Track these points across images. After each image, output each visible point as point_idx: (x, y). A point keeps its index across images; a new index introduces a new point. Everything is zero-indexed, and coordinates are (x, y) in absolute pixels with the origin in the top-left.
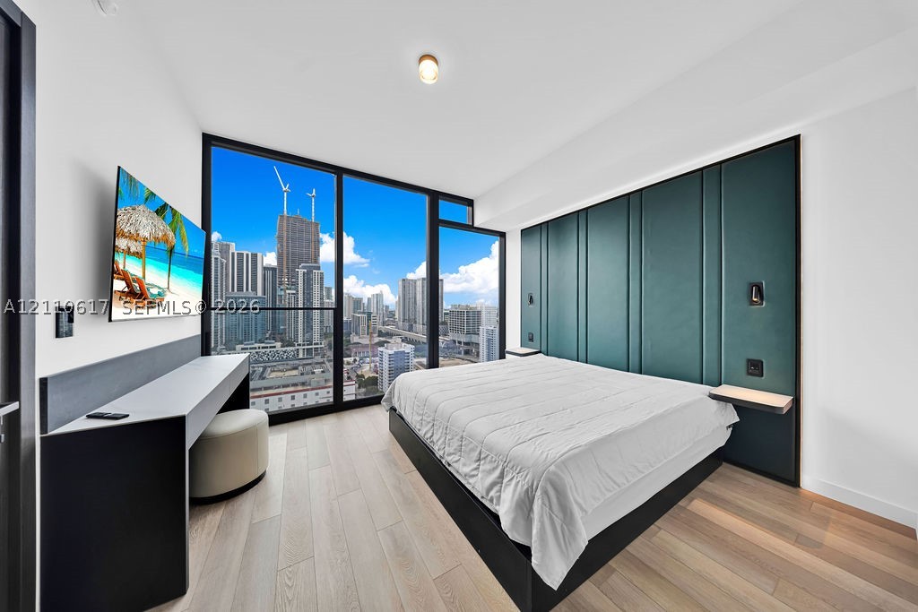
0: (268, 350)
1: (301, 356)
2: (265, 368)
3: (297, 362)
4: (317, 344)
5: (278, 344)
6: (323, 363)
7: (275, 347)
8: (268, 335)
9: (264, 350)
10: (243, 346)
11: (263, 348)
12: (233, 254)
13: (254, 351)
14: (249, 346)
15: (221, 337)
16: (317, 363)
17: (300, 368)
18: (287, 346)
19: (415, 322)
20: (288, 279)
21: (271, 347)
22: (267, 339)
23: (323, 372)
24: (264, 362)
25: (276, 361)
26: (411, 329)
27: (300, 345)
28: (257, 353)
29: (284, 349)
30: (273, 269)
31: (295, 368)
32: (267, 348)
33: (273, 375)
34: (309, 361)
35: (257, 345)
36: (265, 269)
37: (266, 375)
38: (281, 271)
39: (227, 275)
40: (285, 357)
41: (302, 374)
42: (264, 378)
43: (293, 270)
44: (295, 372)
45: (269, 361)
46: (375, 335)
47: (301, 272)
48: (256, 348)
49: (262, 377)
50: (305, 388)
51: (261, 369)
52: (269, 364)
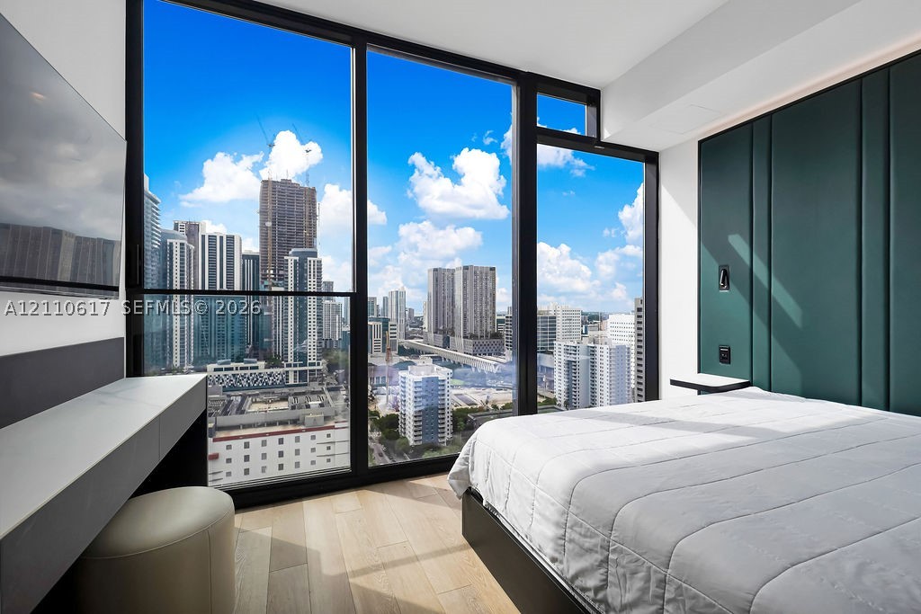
0: (249, 372)
1: (291, 382)
2: (244, 398)
3: (286, 390)
4: (313, 364)
5: (262, 364)
6: (322, 392)
7: (257, 368)
8: (247, 351)
9: (243, 372)
10: (216, 366)
11: (242, 368)
12: (203, 236)
13: (230, 373)
14: (224, 366)
15: (189, 352)
16: (313, 393)
17: (291, 398)
18: (273, 367)
19: (453, 334)
20: (274, 270)
21: (252, 368)
22: (247, 356)
23: (321, 405)
24: (243, 388)
25: (258, 388)
26: (446, 344)
27: (289, 366)
28: (234, 375)
29: (269, 371)
30: (255, 258)
31: (284, 399)
32: (247, 368)
33: (255, 408)
34: (302, 390)
35: (233, 365)
36: (245, 257)
37: (246, 407)
38: (265, 260)
39: (196, 266)
40: (270, 383)
41: (293, 408)
42: (243, 412)
43: (281, 258)
44: (283, 405)
45: (250, 388)
46: (393, 353)
47: (291, 260)
48: (231, 369)
49: (240, 411)
50: (298, 428)
51: (239, 399)
52: (250, 392)
